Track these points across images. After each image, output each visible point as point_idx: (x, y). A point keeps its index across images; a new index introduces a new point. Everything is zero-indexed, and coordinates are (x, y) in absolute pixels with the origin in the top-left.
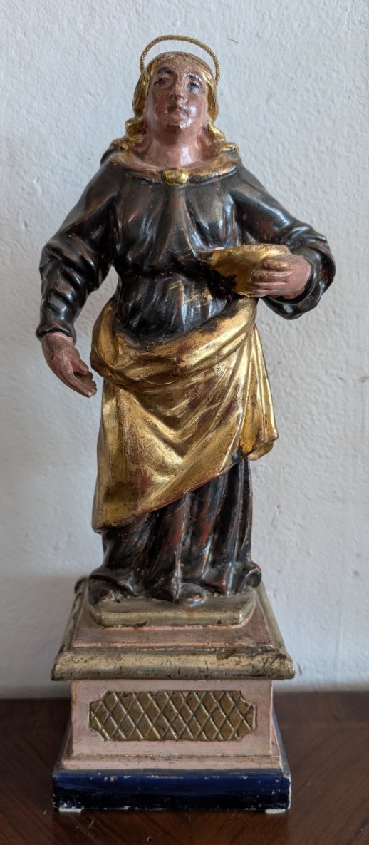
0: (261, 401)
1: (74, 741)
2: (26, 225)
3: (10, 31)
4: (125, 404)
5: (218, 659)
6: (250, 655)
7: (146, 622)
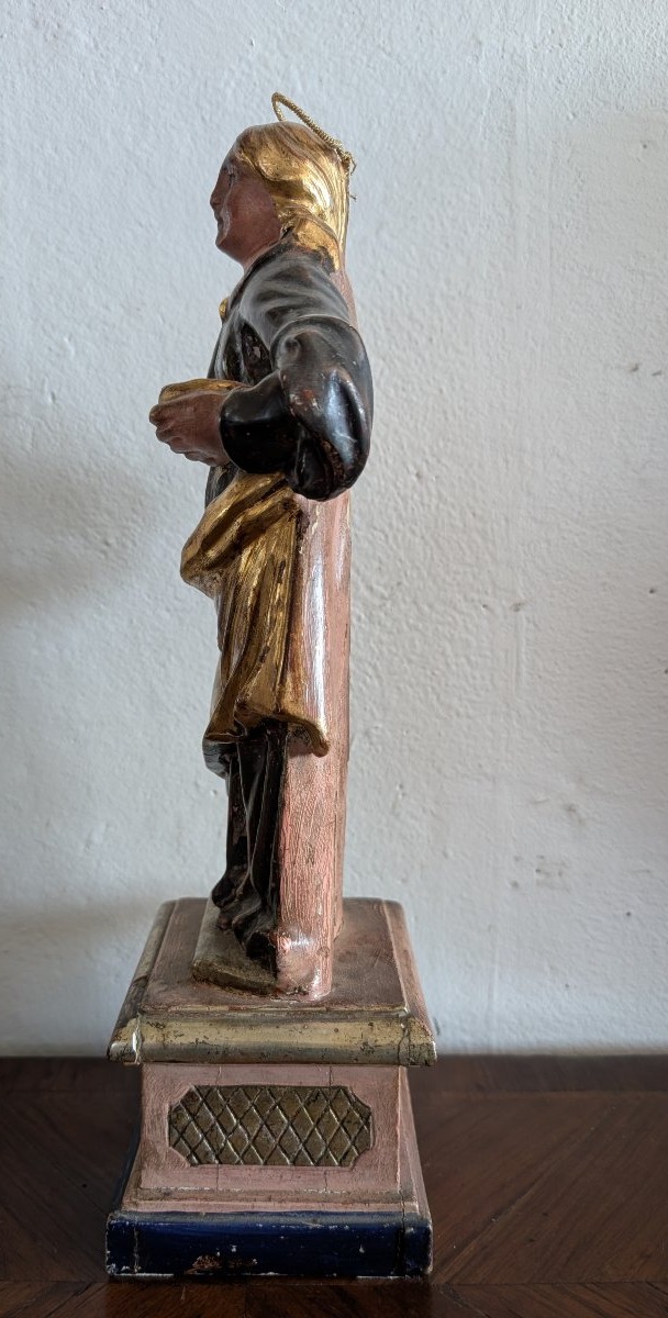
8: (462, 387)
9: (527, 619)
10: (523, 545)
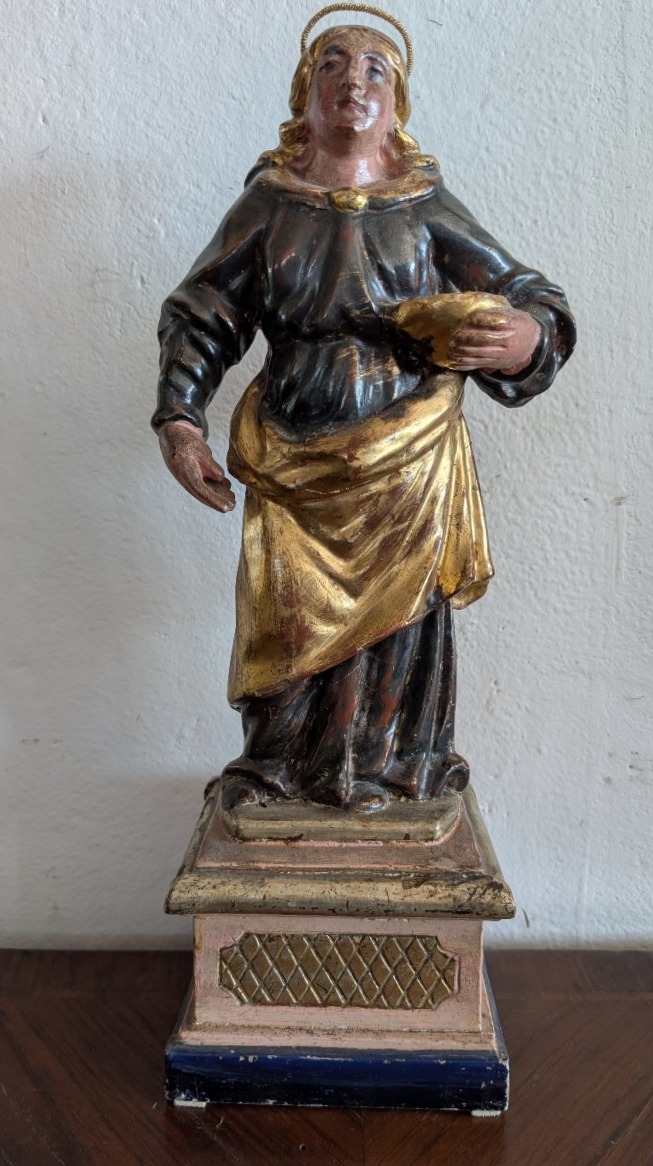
0: (470, 522)
1: (197, 1004)
2: (143, 281)
3: (123, 11)
4: (276, 523)
5: (404, 887)
6: (450, 882)
7: (302, 835)
8: (567, 272)
9: (629, 513)
10: (626, 437)
